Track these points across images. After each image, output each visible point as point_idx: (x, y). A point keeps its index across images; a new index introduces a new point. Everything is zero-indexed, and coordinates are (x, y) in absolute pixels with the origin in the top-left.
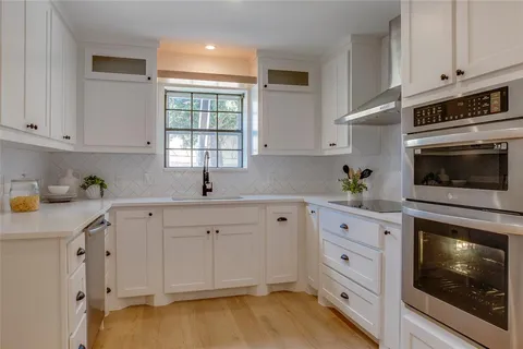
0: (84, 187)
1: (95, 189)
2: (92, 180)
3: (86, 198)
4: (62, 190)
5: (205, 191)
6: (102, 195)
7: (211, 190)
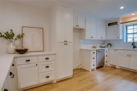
0: (107, 45)
1: (109, 46)
2: (109, 44)
3: (108, 47)
4: (103, 46)
5: (134, 47)
6: (111, 47)
7: (136, 47)
